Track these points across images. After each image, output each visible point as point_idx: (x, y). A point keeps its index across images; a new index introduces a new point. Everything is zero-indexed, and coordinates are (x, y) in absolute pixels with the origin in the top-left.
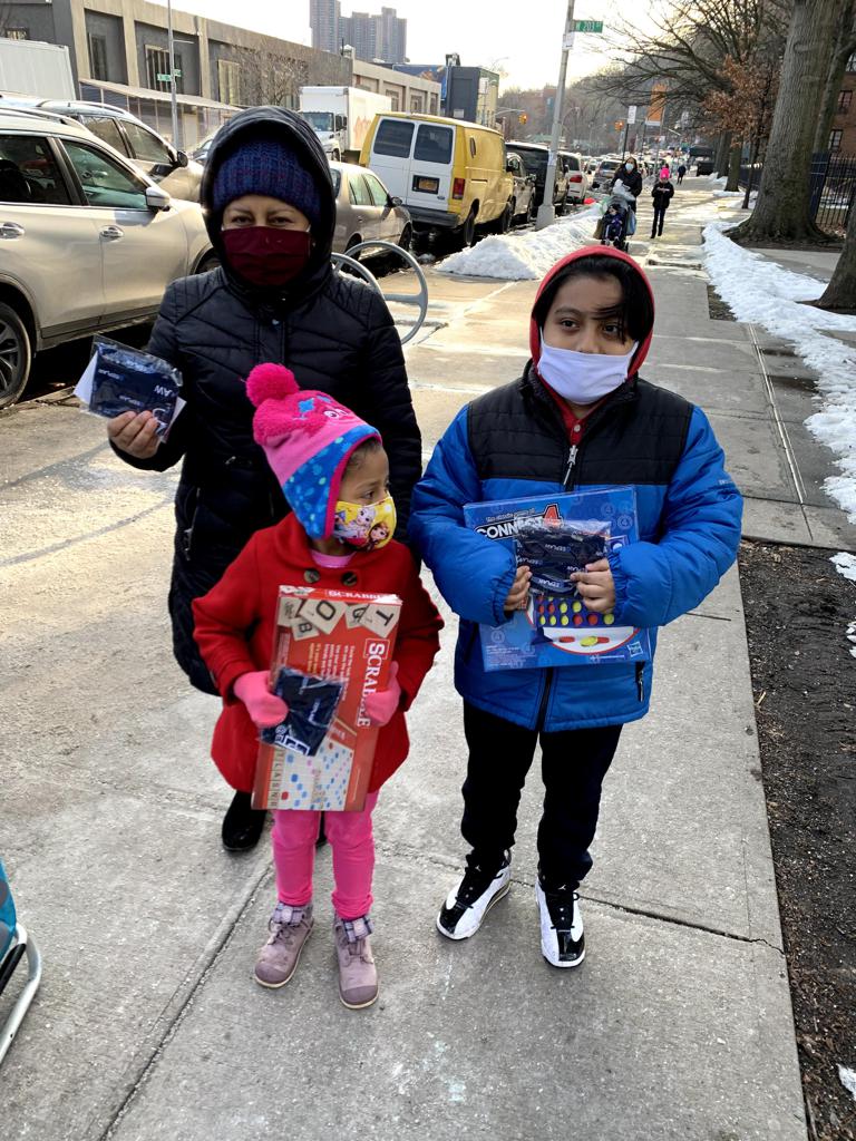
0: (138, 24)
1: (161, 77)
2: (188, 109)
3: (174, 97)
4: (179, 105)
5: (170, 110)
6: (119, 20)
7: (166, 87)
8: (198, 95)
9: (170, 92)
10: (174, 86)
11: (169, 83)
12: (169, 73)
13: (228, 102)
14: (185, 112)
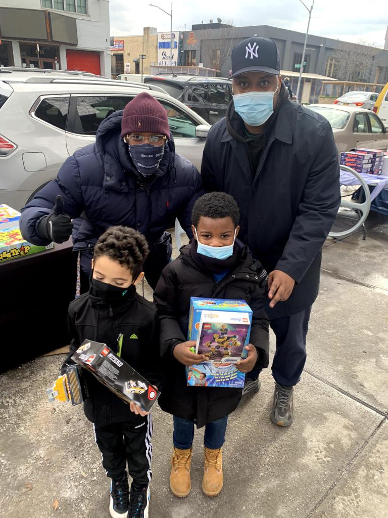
0: (293, 43)
1: (297, 66)
2: (308, 80)
3: (300, 75)
4: (303, 78)
5: (298, 80)
6: (285, 41)
7: (298, 70)
8: (314, 73)
9: (299, 72)
10: (302, 70)
11: (300, 68)
12: (300, 64)
13: (329, 76)
14: (306, 81)
